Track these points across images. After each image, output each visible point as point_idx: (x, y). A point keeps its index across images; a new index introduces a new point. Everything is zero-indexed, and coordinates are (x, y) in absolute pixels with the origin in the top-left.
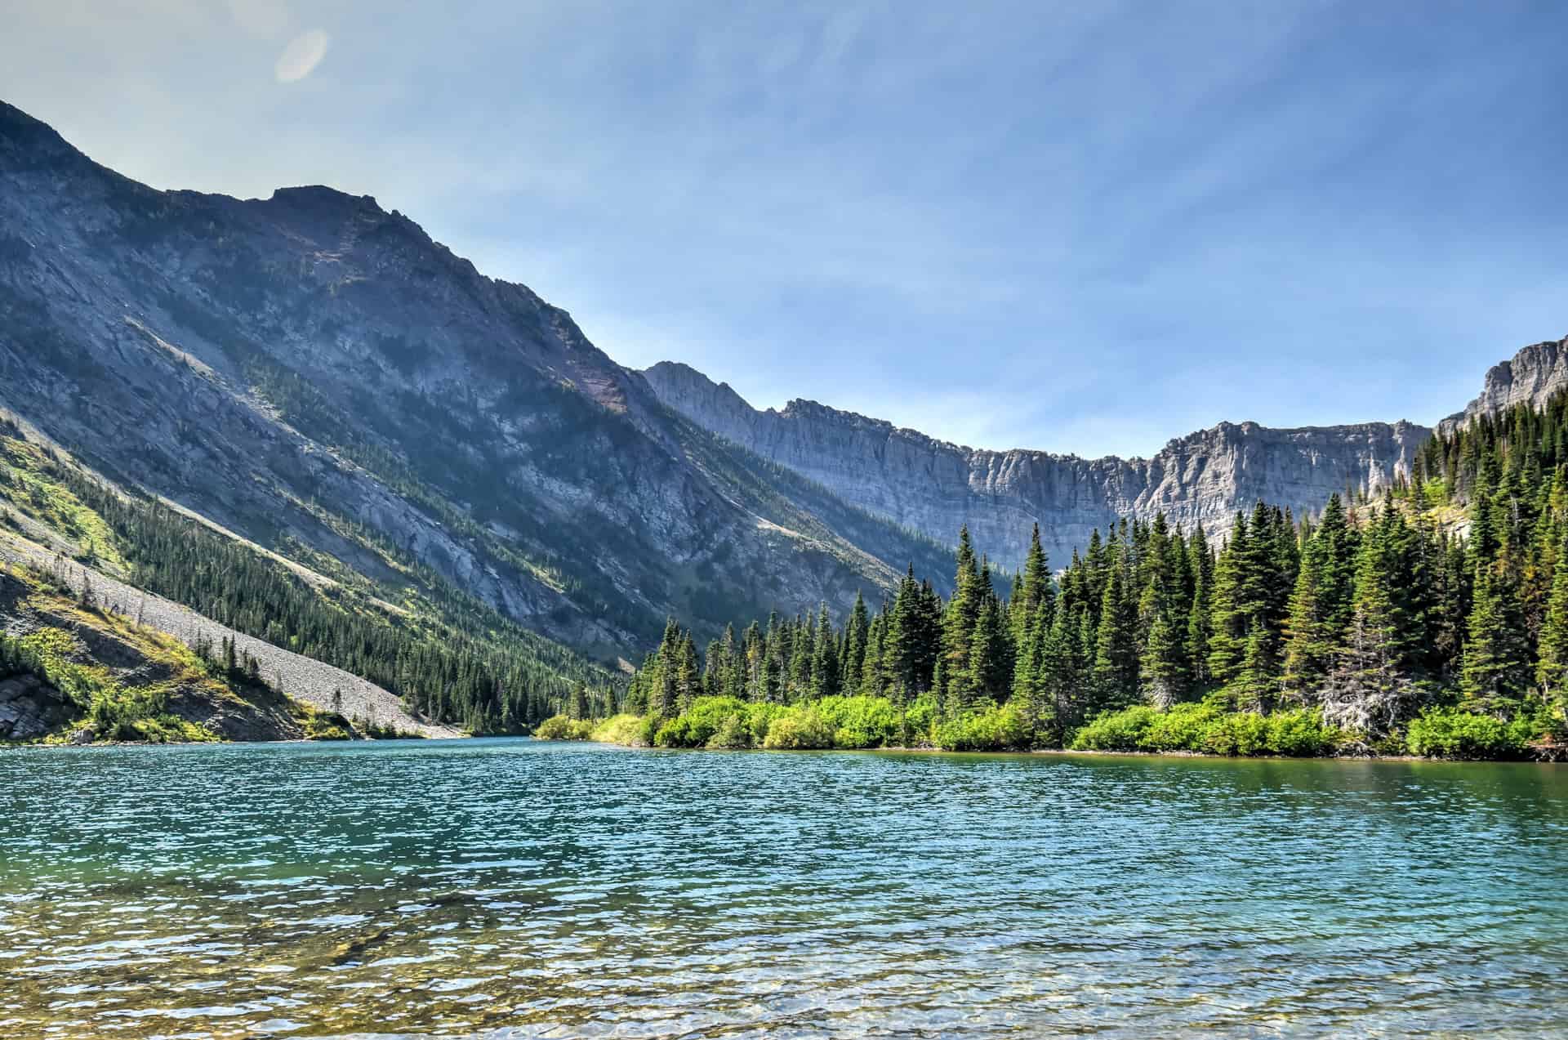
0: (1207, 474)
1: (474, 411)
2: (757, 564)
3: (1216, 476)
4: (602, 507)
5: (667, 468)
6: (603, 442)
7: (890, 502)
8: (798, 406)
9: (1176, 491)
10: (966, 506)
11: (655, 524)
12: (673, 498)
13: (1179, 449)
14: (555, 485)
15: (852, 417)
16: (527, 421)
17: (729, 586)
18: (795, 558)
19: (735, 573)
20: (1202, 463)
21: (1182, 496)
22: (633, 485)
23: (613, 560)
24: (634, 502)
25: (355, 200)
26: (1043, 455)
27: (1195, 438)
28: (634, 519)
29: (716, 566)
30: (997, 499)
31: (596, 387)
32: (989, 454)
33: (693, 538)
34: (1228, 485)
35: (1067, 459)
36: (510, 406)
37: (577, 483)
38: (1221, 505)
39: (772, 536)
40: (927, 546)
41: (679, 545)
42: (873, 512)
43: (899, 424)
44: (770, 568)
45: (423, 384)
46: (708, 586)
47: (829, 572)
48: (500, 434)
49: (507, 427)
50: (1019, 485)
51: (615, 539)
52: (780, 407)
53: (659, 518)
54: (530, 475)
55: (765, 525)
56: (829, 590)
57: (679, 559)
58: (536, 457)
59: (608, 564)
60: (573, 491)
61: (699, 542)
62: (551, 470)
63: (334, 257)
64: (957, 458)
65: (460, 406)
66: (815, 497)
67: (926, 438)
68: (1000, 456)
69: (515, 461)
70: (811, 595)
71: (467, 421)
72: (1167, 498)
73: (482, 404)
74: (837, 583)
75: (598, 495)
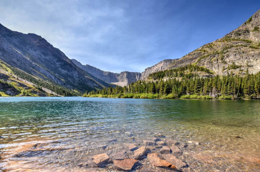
0: (124, 75)
1: (53, 61)
2: (85, 80)
3: (125, 75)
4: (68, 73)
5: (76, 70)
6: (68, 66)
7: (96, 75)
8: (87, 65)
9: (121, 76)
10: (103, 76)
11: (74, 75)
12: (76, 73)
13: (122, 73)
14: (63, 70)
15: (92, 67)
16: (60, 63)
17: (82, 82)
18: (89, 80)
19: (83, 81)
20: (124, 74)
21: (122, 77)
22: (72, 71)
23: (70, 79)
24: (72, 73)
25: (39, 36)
26: (110, 72)
27: (123, 72)
28: (72, 75)
29: (81, 80)
30: (106, 76)
31: (68, 61)
32: (105, 72)
33: (78, 77)
34: (126, 76)
35: (113, 73)
36: (57, 61)
37: (65, 70)
38: (125, 78)
39: (87, 78)
40: (100, 80)
41: (77, 78)
42: (95, 76)
43: (97, 68)
44: (86, 81)
45: (47, 58)
46: (80, 82)
47: (92, 81)
48: (56, 64)
49: (57, 64)
50: (108, 75)
51: (70, 76)
52: (85, 65)
53: (75, 75)
54: (60, 69)
55: (86, 76)
56: (92, 83)
57: (77, 79)
58: (61, 67)
59: (69, 79)
60: (65, 71)
61: (79, 78)
62: (62, 69)
63: (36, 42)
64: (103, 72)
65: (52, 61)
66: (89, 74)
67: (100, 70)
68: (106, 72)
69: (58, 67)
70: (90, 83)
71: (52, 62)
72: (121, 77)
73: (54, 61)
74: (93, 83)
75: (68, 72)
